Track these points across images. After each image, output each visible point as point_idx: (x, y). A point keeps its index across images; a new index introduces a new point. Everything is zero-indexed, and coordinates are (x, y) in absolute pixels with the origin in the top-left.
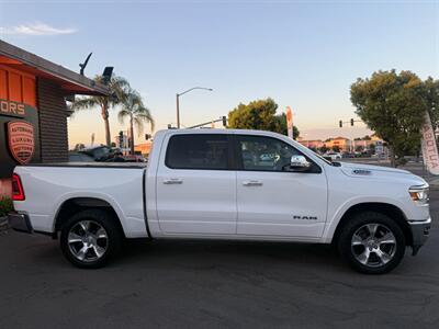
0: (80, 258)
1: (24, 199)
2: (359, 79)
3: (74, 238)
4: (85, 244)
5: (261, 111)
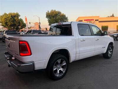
1: (31, 54)
3: (55, 68)
4: (58, 70)
5: (15, 16)
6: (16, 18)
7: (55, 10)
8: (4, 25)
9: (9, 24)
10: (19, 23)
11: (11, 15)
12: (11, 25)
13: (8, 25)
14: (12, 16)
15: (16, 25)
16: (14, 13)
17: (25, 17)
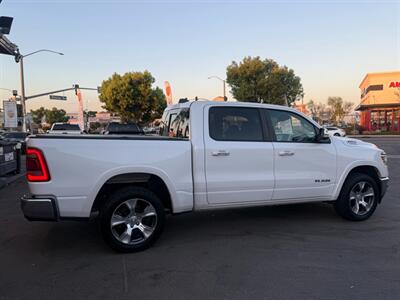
0: (125, 242)
1: (49, 179)
2: (234, 62)
3: (117, 220)
4: (129, 226)
5: (139, 83)
6: (141, 88)
7: (258, 58)
8: (112, 107)
9: (123, 103)
10: (151, 101)
11: (128, 80)
12: (129, 108)
13: (120, 108)
14: (131, 83)
15: (141, 105)
16: (138, 74)
17: (167, 82)
